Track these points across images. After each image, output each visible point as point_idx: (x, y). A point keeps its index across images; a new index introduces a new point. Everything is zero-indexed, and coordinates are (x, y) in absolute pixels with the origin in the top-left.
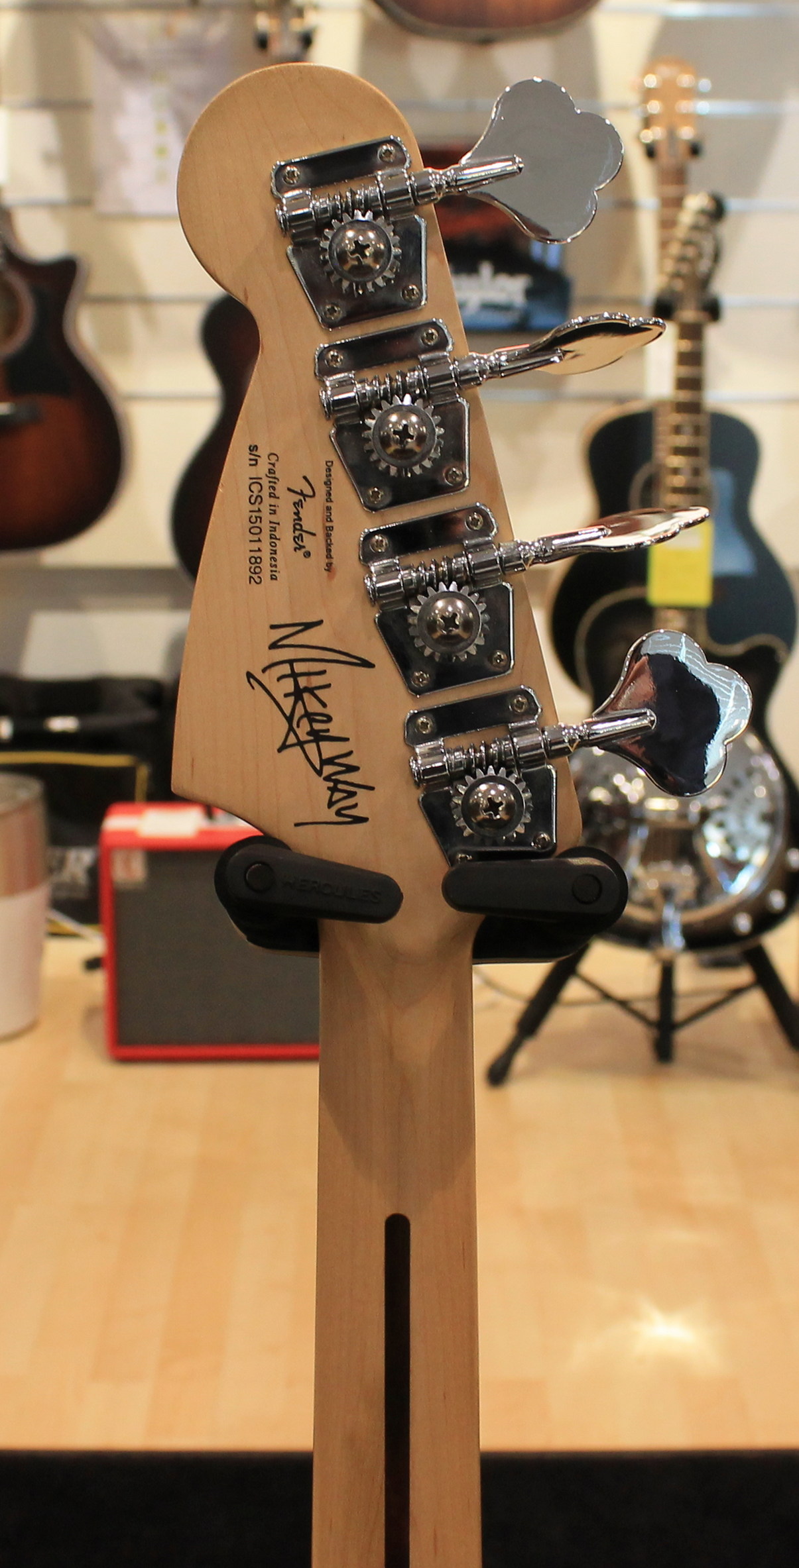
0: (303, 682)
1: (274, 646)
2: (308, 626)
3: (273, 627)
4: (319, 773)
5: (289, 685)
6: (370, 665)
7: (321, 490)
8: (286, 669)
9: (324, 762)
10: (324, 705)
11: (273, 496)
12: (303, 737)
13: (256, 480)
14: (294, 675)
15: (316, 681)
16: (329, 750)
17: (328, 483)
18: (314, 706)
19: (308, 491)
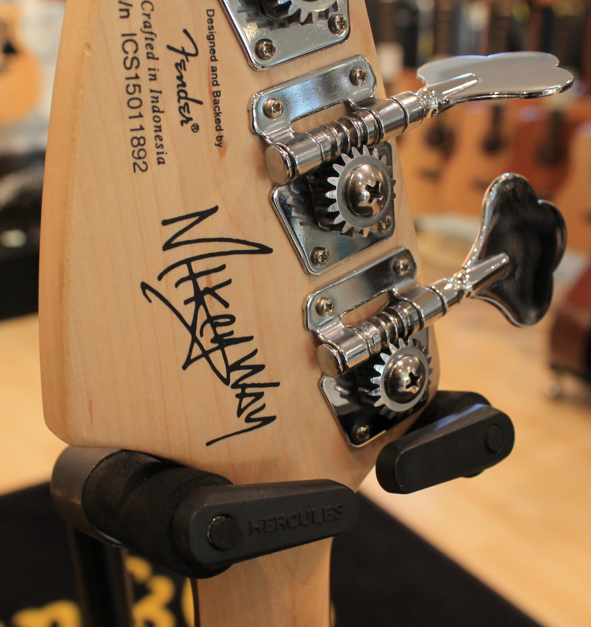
0: (202, 283)
1: (168, 246)
2: (203, 215)
3: (165, 223)
4: (226, 381)
5: (188, 290)
6: (265, 250)
7: (204, 47)
8: (183, 271)
9: (230, 369)
10: (226, 305)
11: (150, 56)
12: (208, 345)
13: (129, 37)
14: (193, 277)
15: (216, 279)
16: (234, 353)
17: (211, 38)
18: (215, 308)
19: (190, 49)
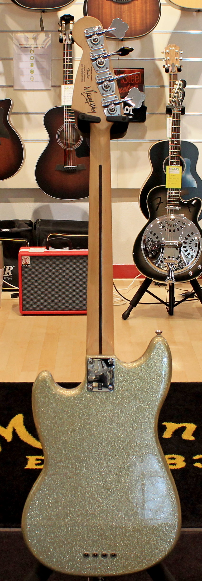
0: (88, 94)
1: (85, 90)
2: (89, 87)
3: (85, 87)
4: (90, 106)
5: (86, 95)
6: (96, 92)
7: (91, 70)
8: (86, 93)
9: (91, 105)
10: (91, 97)
11: (84, 71)
12: (88, 101)
13: (82, 69)
14: (87, 94)
15: (90, 94)
16: (92, 103)
17: (91, 69)
18: (90, 98)
19: (89, 70)
